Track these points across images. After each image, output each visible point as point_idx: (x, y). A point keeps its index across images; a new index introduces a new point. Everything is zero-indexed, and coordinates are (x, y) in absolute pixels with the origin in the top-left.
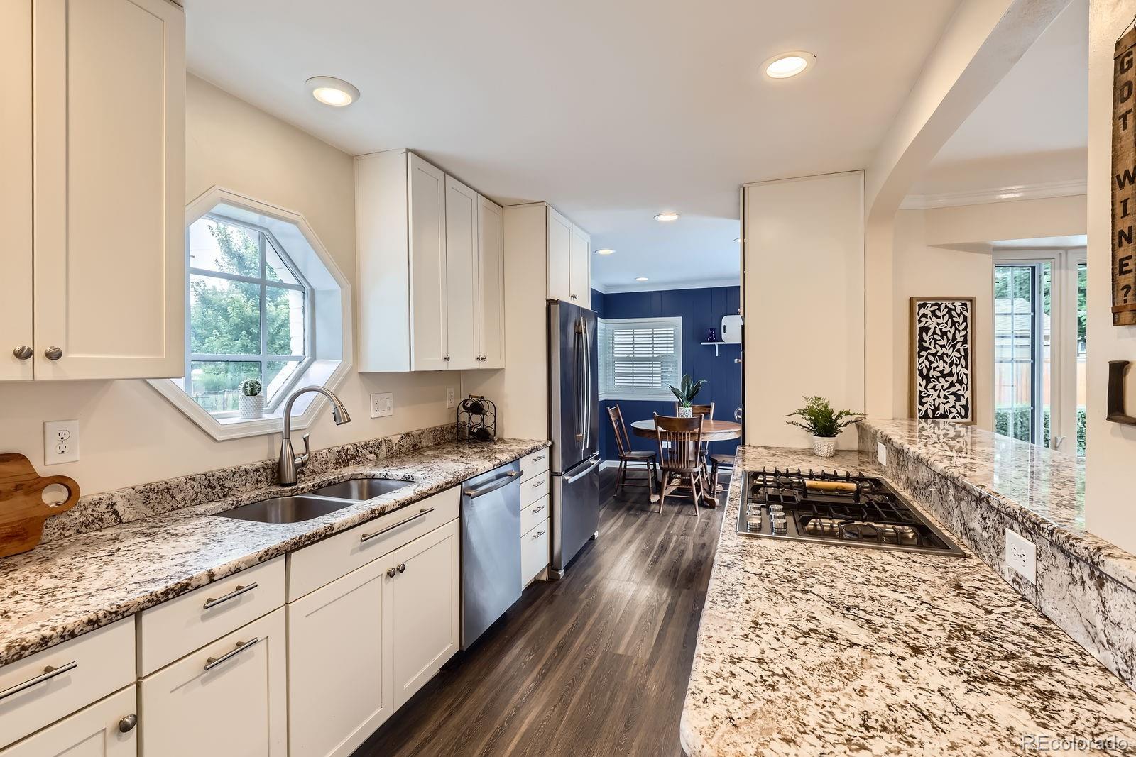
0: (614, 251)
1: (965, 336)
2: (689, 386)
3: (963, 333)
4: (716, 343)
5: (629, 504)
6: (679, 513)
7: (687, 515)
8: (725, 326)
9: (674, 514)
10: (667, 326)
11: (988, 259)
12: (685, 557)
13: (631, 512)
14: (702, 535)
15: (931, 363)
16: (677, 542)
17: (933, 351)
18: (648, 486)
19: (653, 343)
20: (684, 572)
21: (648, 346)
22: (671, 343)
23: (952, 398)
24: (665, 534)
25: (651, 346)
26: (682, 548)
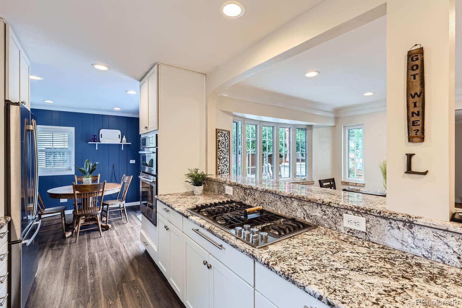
0: (43, 79)
1: (228, 144)
2: (89, 166)
3: (227, 143)
4: (97, 143)
5: (49, 243)
6: (89, 239)
7: (95, 239)
8: (101, 134)
9: (86, 240)
10: (64, 132)
11: (231, 118)
12: (110, 263)
13: (54, 248)
14: (111, 247)
15: (221, 153)
16: (99, 257)
17: (221, 149)
18: (62, 228)
19: (53, 141)
20: (115, 273)
21: (50, 142)
22: (66, 142)
23: (225, 166)
24: (89, 254)
25: (52, 143)
26: (105, 259)
